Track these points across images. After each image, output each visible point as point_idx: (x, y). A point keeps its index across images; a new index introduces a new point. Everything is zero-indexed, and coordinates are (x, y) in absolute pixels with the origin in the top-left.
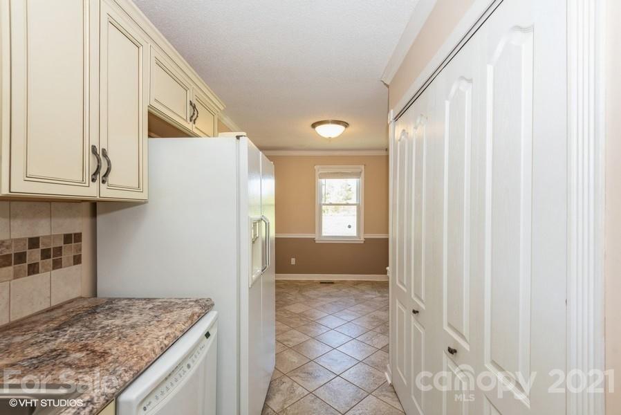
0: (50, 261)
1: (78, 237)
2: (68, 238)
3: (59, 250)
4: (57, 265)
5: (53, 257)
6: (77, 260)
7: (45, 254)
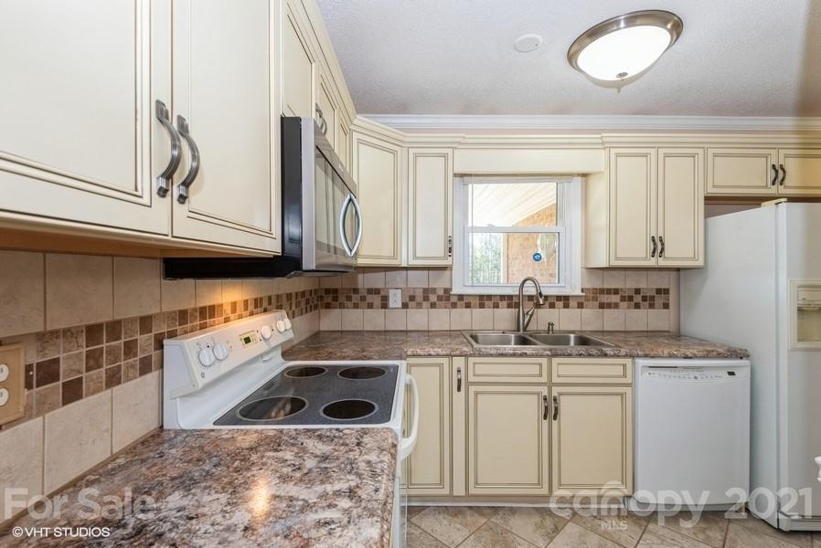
0: (647, 303)
1: (667, 291)
2: (659, 291)
3: (652, 298)
4: (652, 306)
5: (649, 301)
6: (666, 306)
7: (644, 299)
